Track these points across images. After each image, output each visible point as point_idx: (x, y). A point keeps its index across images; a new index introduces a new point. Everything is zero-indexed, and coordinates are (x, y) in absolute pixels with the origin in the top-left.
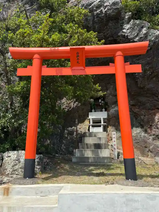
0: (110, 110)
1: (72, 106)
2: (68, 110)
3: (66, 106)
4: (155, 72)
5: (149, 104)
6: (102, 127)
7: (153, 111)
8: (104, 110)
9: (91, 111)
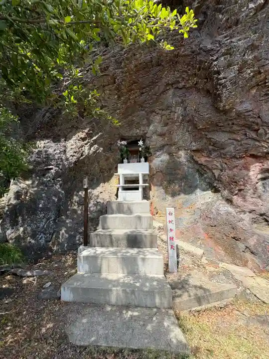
0: (154, 159)
1: (87, 151)
2: (78, 158)
3: (75, 152)
4: (262, 71)
5: (233, 146)
6: (140, 189)
7: (242, 161)
8: (143, 159)
9: (122, 162)
